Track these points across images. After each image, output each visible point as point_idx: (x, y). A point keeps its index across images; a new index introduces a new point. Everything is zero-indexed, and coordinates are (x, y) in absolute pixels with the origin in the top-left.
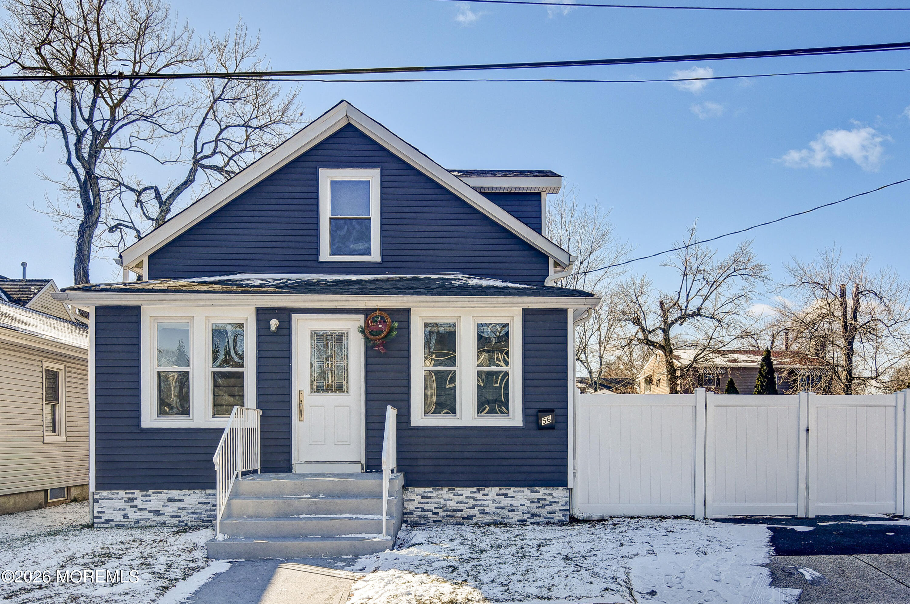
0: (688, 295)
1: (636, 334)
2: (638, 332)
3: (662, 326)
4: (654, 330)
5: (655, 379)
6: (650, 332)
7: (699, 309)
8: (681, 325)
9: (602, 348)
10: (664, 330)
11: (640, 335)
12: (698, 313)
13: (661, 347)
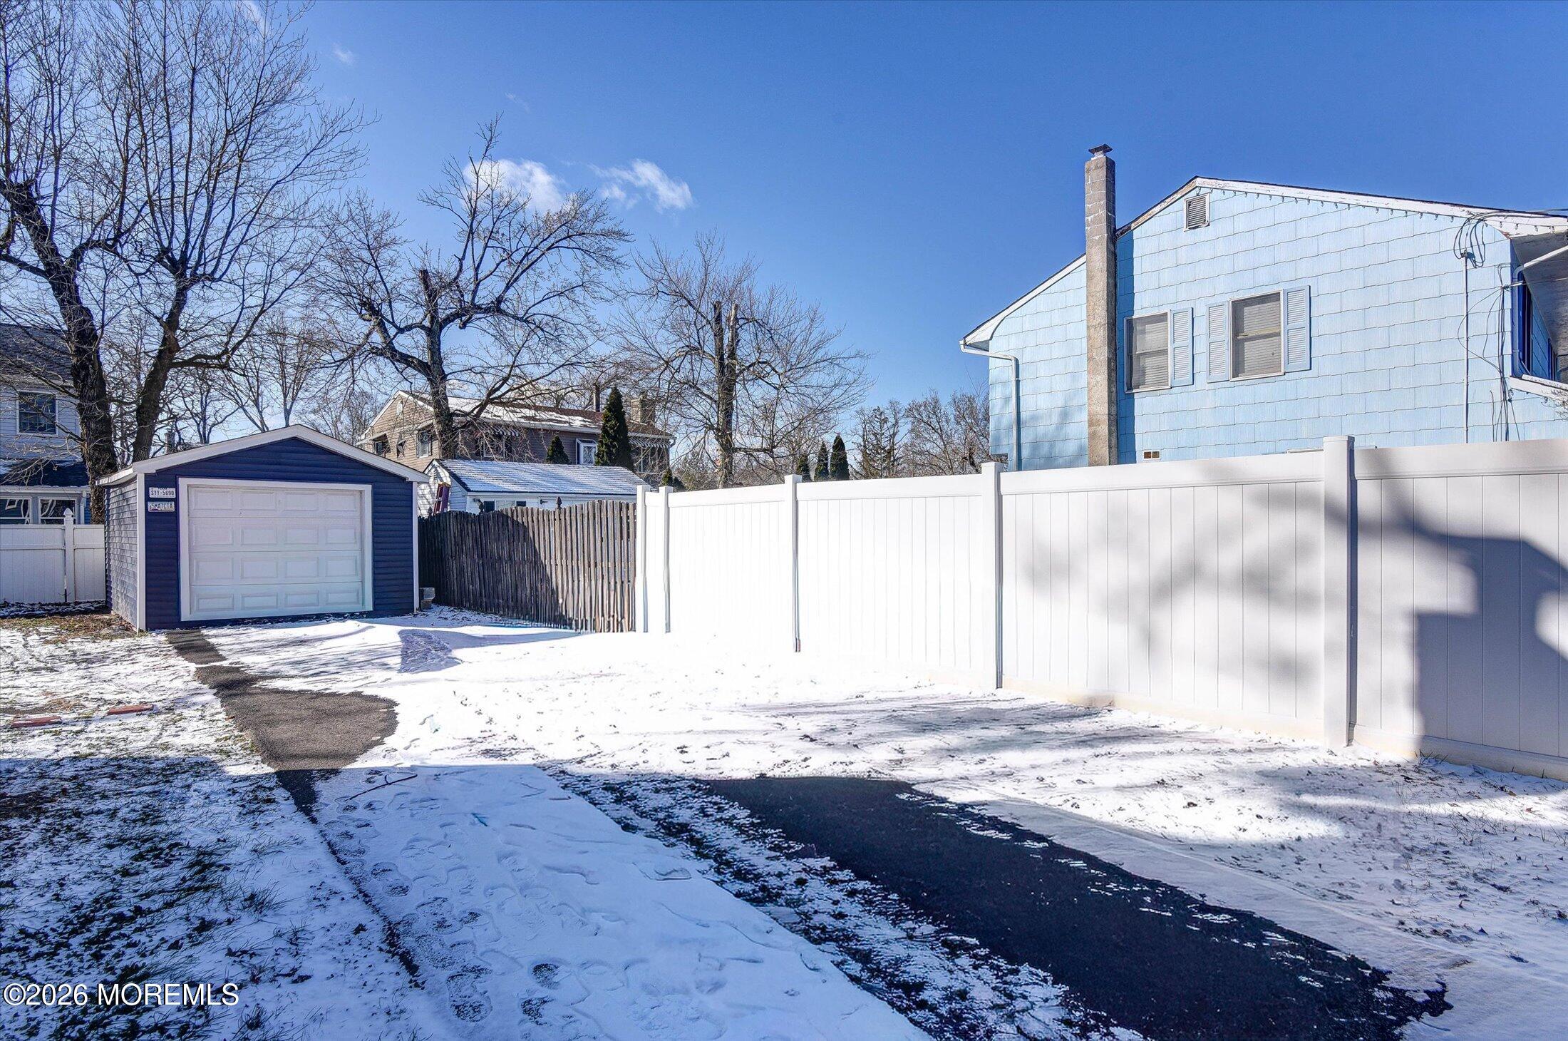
0: (477, 269)
1: (368, 336)
2: (370, 333)
3: (427, 323)
4: (409, 328)
5: (393, 442)
6: (401, 331)
7: (500, 300)
8: (464, 326)
9: (289, 398)
10: (429, 332)
11: (377, 338)
12: (496, 308)
13: (423, 367)
